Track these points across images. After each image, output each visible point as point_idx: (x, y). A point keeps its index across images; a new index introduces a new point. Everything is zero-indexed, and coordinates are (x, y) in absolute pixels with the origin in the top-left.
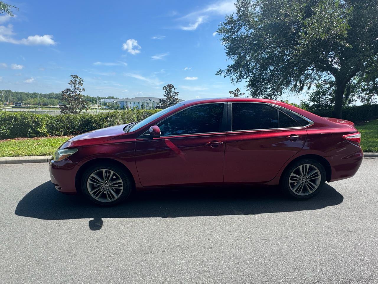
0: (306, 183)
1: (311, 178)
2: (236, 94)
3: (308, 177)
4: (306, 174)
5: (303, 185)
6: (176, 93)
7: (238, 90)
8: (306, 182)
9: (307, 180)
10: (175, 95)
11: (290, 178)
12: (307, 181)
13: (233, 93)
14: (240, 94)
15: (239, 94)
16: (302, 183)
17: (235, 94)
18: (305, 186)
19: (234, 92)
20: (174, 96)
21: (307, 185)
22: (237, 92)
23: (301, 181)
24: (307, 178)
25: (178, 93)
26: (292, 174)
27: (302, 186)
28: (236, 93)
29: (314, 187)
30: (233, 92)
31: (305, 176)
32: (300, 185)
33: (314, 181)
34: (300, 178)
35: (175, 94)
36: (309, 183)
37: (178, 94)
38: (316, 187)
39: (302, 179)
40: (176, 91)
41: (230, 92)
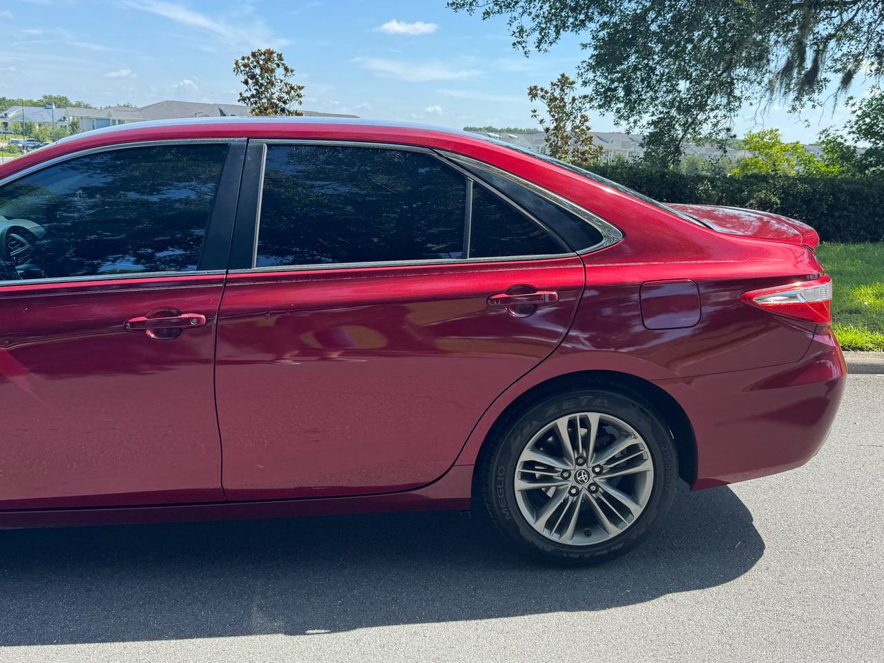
0: (591, 492)
1: (612, 470)
2: (556, 99)
3: (598, 466)
4: (587, 456)
5: (578, 498)
6: (292, 88)
7: (564, 82)
8: (593, 488)
9: (597, 480)
10: (286, 97)
11: (519, 469)
12: (594, 484)
13: (543, 97)
14: (574, 99)
15: (568, 99)
16: (574, 491)
17: (553, 99)
18: (586, 502)
19: (546, 92)
20: (285, 102)
21: (598, 500)
22: (562, 90)
23: (571, 482)
24: (597, 470)
25: (301, 88)
26: (527, 455)
27: (573, 505)
28: (557, 93)
29: (625, 511)
30: (542, 90)
31: (585, 461)
32: (566, 501)
33: (629, 485)
34: (565, 471)
35: (288, 93)
36: (606, 494)
37: (302, 92)
38: (636, 510)
39: (573, 473)
40: (293, 81)
41: (533, 92)
